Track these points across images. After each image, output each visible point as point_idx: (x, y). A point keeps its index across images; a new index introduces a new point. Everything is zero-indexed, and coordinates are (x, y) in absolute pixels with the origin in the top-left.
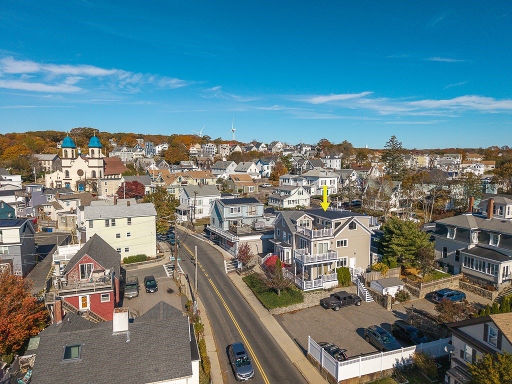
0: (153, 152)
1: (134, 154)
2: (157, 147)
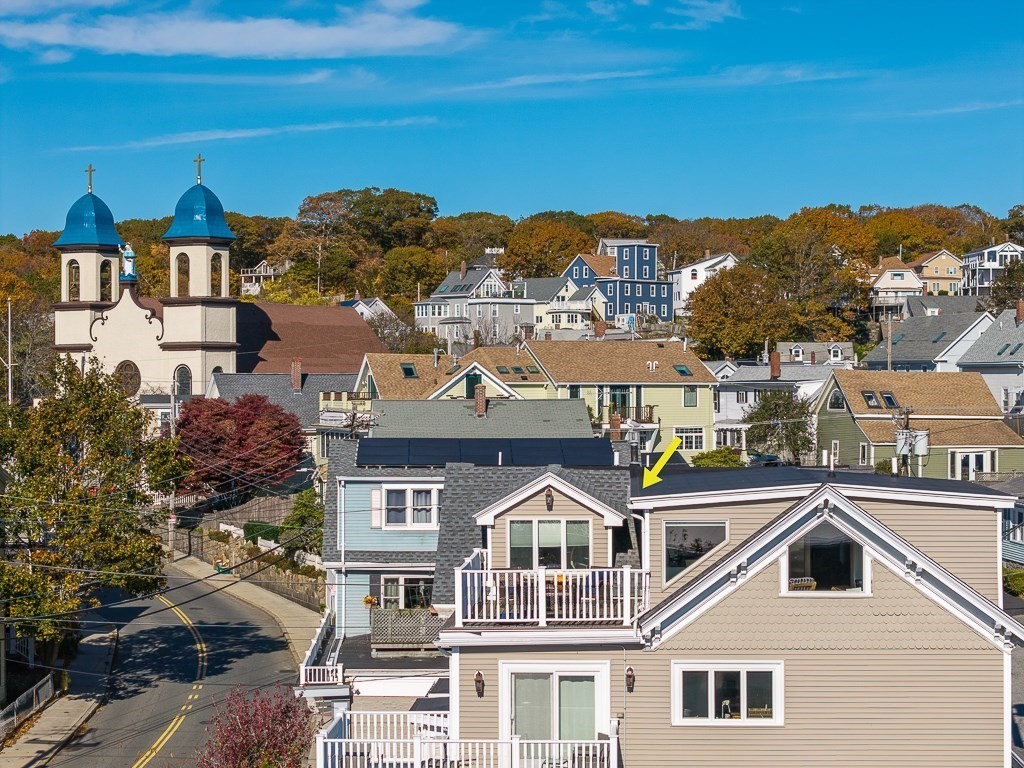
0: (658, 301)
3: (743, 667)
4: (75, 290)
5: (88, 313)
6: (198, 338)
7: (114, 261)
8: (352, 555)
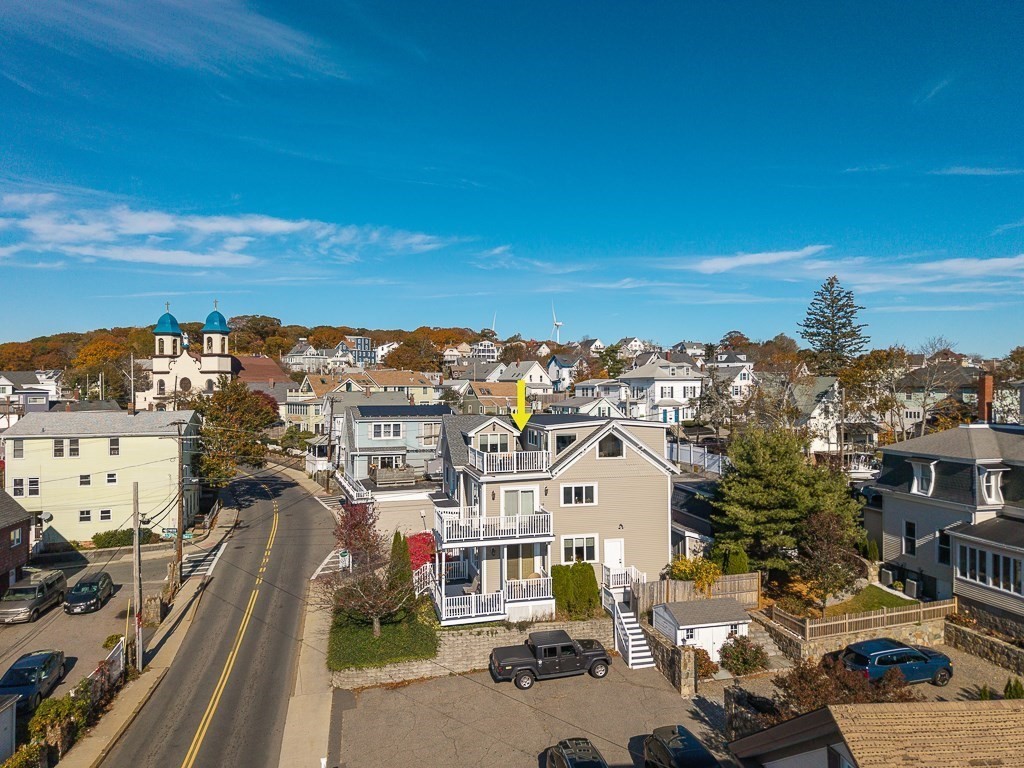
0: (371, 358)
1: (329, 360)
2: (380, 348)
3: (584, 485)
4: (162, 350)
5: (168, 359)
6: (217, 369)
7: (178, 339)
8: (361, 449)
